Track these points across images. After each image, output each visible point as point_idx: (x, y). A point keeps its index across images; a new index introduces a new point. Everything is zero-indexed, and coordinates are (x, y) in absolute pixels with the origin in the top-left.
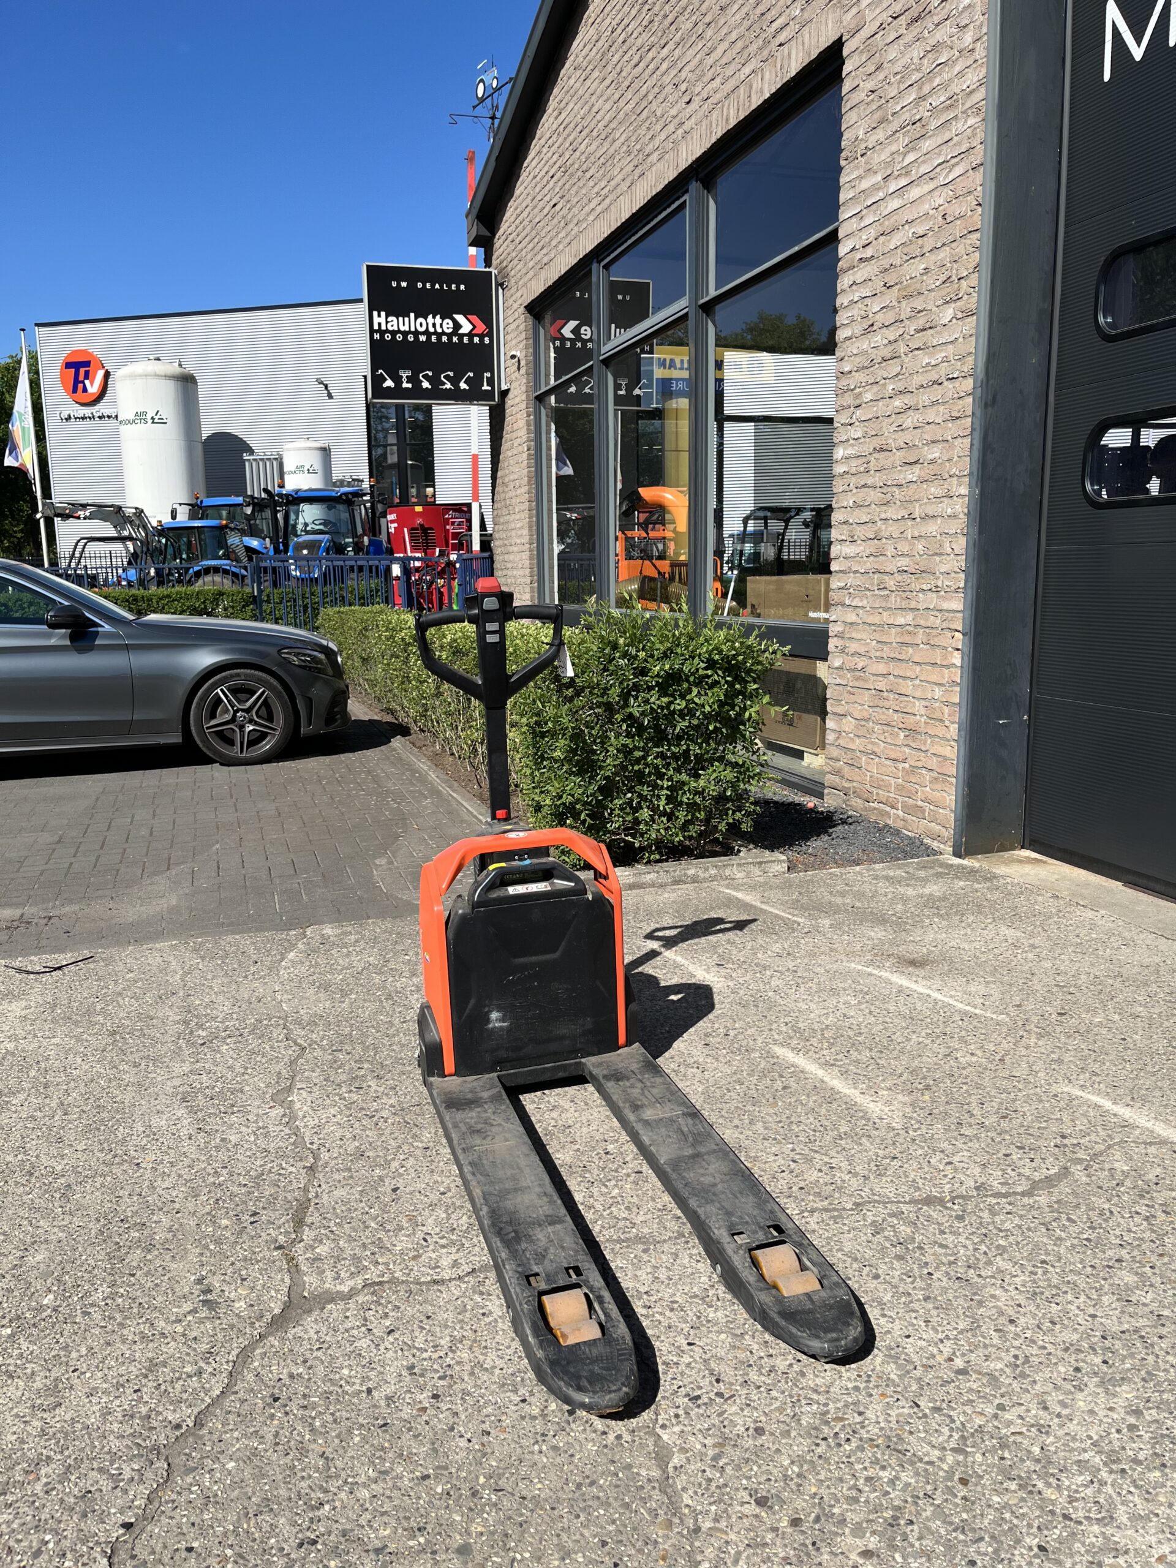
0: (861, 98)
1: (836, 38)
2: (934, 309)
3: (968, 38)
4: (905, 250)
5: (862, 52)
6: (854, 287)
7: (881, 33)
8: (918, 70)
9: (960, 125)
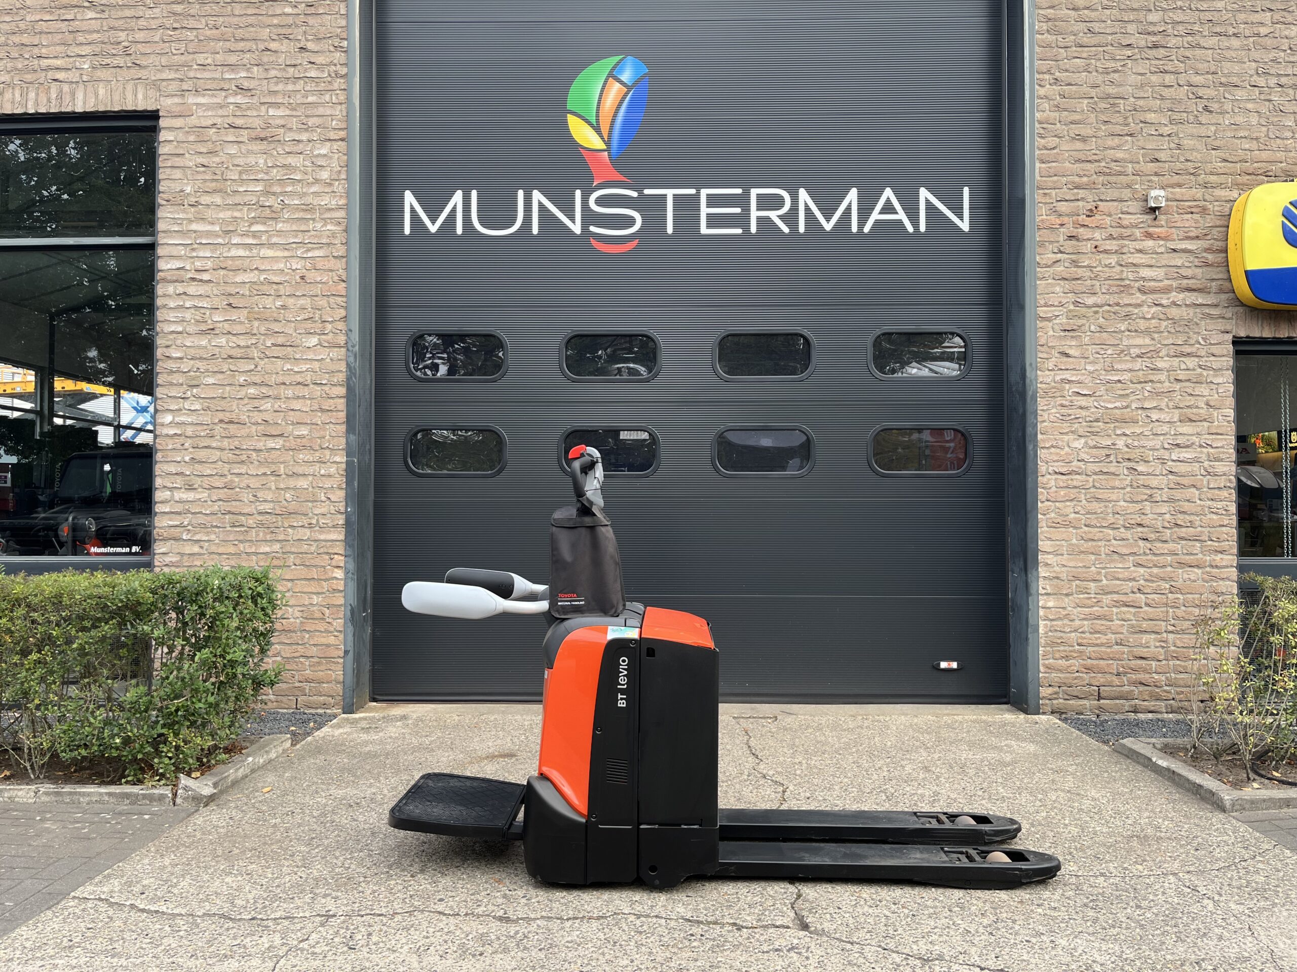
0: (187, 165)
1: (149, 109)
2: (294, 334)
3: (325, 175)
4: (257, 287)
5: (188, 132)
6: (187, 298)
7: (214, 130)
8: (267, 173)
9: (319, 226)
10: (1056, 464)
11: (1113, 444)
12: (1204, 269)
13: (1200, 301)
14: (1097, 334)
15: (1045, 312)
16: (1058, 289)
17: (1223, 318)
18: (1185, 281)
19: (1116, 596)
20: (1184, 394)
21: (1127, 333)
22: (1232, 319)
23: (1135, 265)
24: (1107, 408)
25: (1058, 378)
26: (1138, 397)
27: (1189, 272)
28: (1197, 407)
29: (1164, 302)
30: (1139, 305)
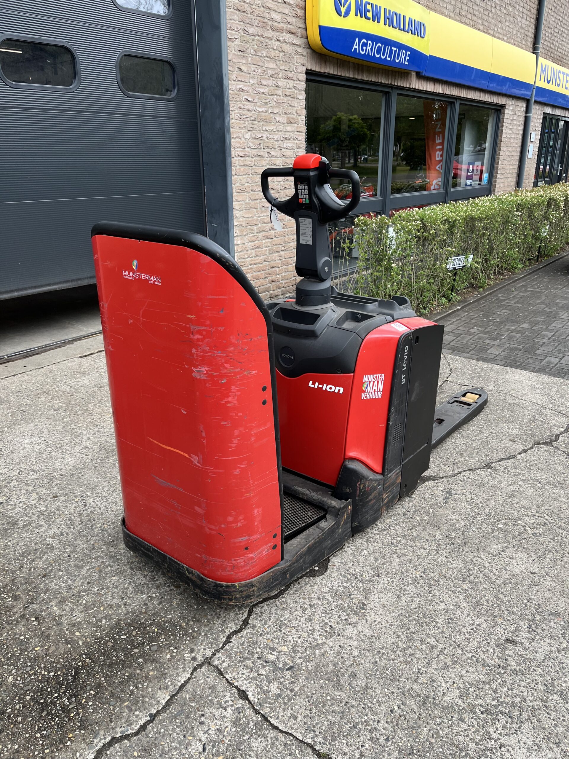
10: (239, 149)
11: (262, 137)
12: (297, 19)
13: (294, 42)
14: (254, 57)
15: (231, 34)
16: (236, 18)
17: (303, 55)
18: (289, 26)
19: (264, 233)
20: (288, 105)
21: (266, 58)
22: (305, 56)
23: (269, 8)
24: (259, 112)
25: (238, 87)
26: (271, 105)
27: (290, 20)
28: (293, 114)
29: (281, 39)
30: (271, 39)
